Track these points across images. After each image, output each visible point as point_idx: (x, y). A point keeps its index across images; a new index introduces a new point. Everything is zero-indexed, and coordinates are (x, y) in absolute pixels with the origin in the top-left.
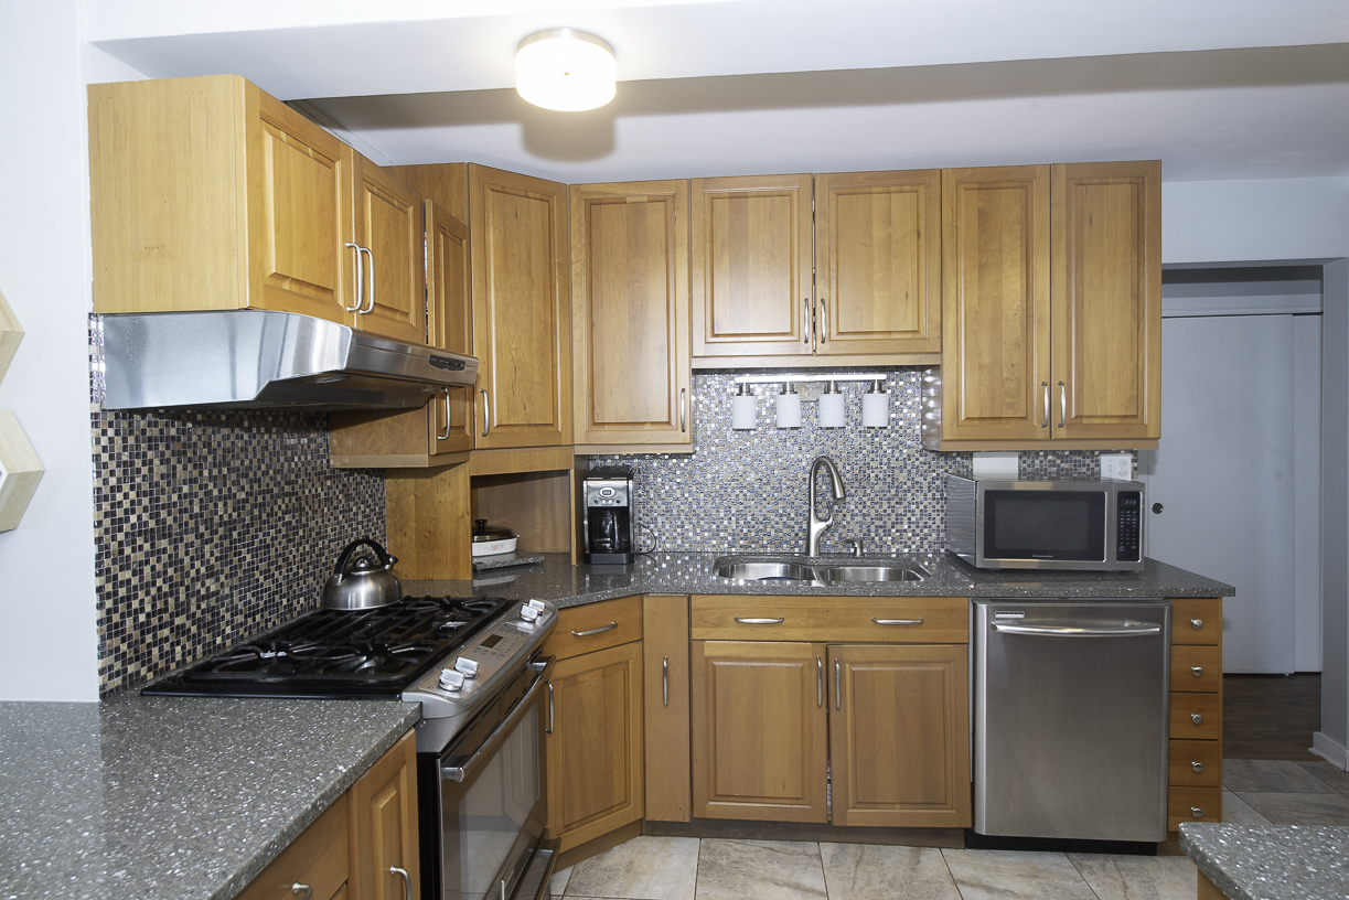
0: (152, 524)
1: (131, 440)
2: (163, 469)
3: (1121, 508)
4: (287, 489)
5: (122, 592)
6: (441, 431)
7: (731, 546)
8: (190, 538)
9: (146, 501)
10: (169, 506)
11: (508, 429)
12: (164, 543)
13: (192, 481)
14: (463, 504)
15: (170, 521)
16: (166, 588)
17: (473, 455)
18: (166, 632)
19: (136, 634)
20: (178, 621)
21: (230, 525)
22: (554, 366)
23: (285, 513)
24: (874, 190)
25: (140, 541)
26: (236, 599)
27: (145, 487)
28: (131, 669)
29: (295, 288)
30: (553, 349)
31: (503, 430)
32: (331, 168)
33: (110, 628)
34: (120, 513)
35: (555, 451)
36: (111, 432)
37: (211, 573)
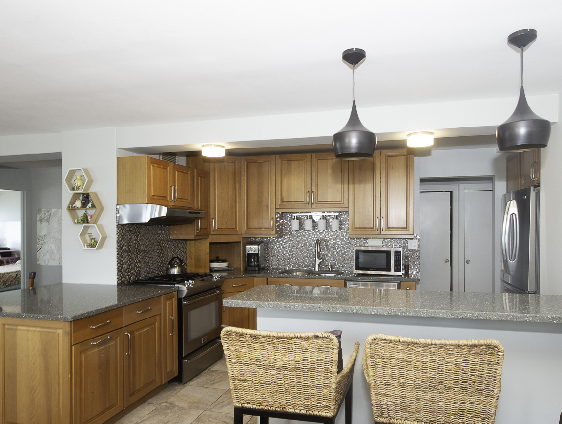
0: (127, 249)
1: (124, 231)
2: (130, 237)
3: (395, 256)
4: (158, 244)
5: (121, 263)
6: (198, 230)
7: (294, 267)
8: (135, 253)
9: (126, 244)
10: (131, 245)
11: (221, 229)
12: (130, 254)
13: (136, 240)
14: (208, 250)
15: (131, 249)
16: (130, 264)
17: (210, 237)
18: (130, 273)
19: (124, 272)
20: (132, 271)
21: (144, 251)
22: (236, 211)
23: (157, 250)
24: (329, 158)
25: (125, 253)
26: (145, 269)
27: (126, 241)
28: (123, 280)
29: (157, 198)
30: (236, 206)
31: (220, 229)
32: (166, 169)
33: (119, 270)
34: (121, 246)
35: (236, 236)
36: (120, 229)
37: (139, 262)
